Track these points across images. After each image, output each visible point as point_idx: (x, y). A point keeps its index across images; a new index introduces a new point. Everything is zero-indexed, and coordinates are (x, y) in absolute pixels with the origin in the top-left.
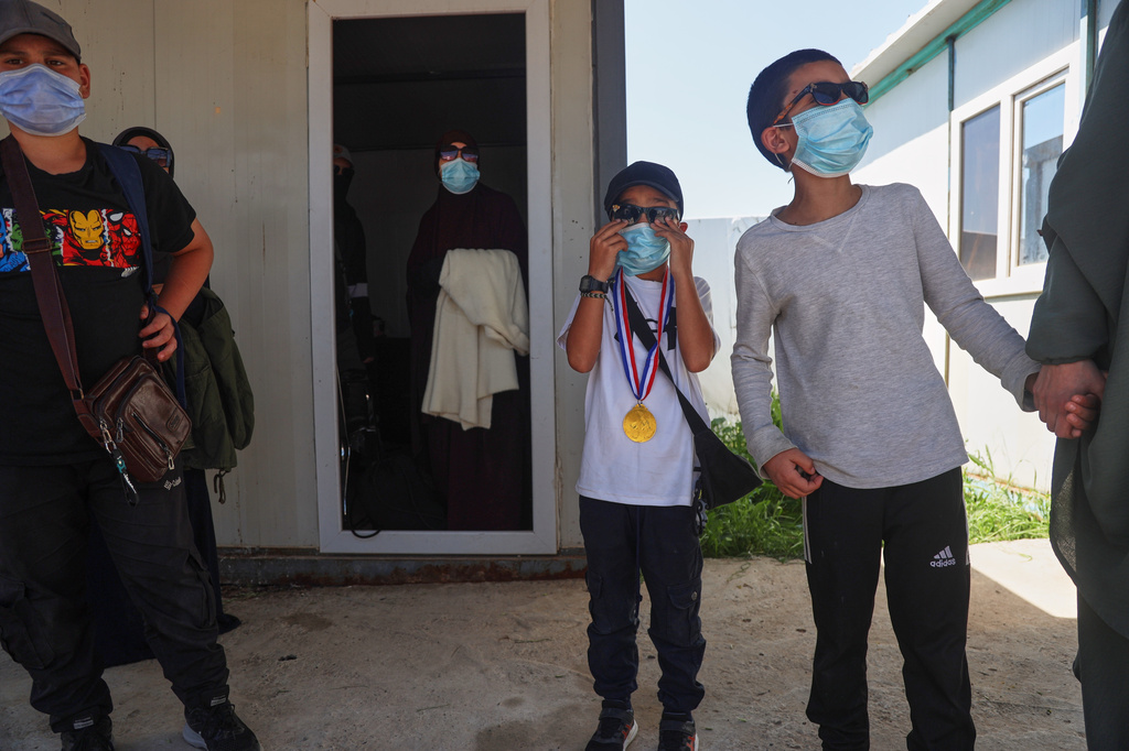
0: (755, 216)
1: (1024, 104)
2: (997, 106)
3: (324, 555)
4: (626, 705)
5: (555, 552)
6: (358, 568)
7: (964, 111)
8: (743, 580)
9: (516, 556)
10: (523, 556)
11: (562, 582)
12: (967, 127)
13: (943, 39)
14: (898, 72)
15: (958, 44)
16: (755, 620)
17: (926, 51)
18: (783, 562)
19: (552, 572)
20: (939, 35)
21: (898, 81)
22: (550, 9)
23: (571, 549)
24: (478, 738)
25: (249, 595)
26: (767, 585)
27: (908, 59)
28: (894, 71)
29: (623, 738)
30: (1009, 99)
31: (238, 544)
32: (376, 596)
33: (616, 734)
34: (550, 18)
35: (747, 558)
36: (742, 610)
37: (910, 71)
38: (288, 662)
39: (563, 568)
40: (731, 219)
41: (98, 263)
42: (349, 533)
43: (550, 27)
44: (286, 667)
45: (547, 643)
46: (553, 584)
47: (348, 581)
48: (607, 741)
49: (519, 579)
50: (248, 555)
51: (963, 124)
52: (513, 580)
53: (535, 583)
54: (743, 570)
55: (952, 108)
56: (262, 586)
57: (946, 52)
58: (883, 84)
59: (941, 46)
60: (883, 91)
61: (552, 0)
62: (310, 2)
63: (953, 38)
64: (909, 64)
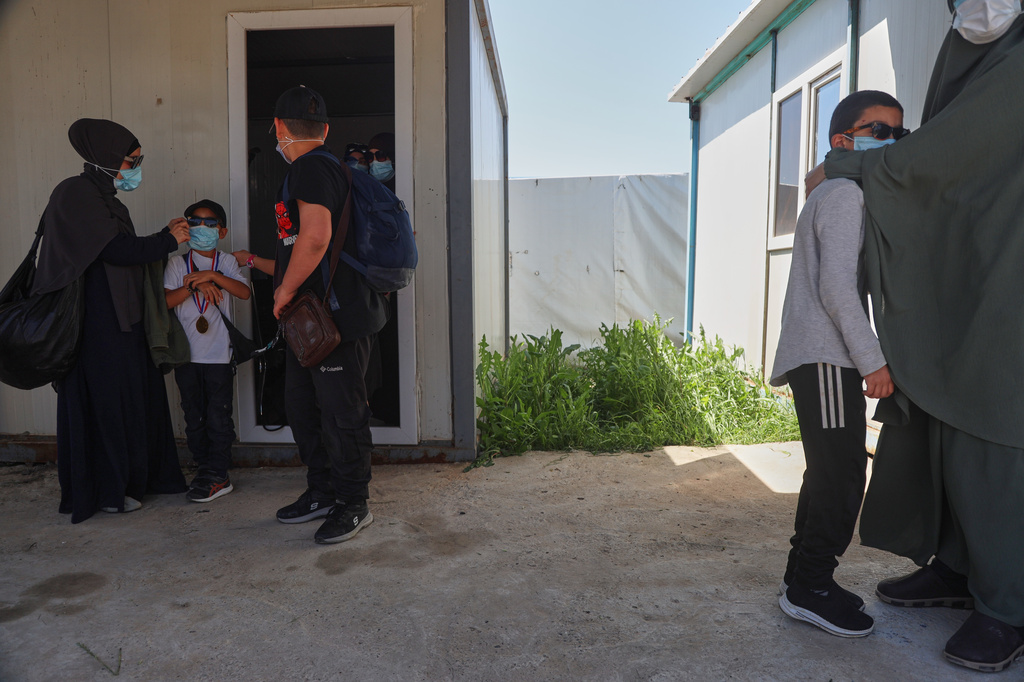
0: (639, 174)
1: (817, 91)
2: (799, 91)
3: (243, 444)
5: (416, 443)
6: (268, 454)
7: (781, 94)
8: (557, 466)
9: (387, 445)
10: (392, 445)
11: (421, 466)
12: (783, 106)
13: (768, 32)
14: (740, 57)
15: (780, 37)
16: (550, 492)
17: (758, 41)
18: (594, 454)
19: (413, 458)
20: (765, 28)
21: (740, 65)
22: (413, 23)
23: (429, 441)
24: (320, 557)
26: (574, 470)
27: (746, 47)
28: (737, 55)
30: (807, 85)
32: (279, 473)
34: (413, 30)
35: (569, 451)
36: (545, 485)
37: (749, 56)
38: (202, 514)
39: (422, 455)
40: (618, 177)
42: (261, 427)
43: (413, 37)
44: (200, 517)
45: (392, 504)
46: (413, 467)
47: (261, 464)
49: (389, 463)
51: (780, 104)
52: (384, 463)
53: (400, 466)
54: (561, 459)
55: (774, 90)
57: (771, 43)
58: (731, 66)
59: (768, 38)
60: (732, 72)
61: (415, 16)
62: (229, 17)
63: (775, 32)
64: (747, 51)
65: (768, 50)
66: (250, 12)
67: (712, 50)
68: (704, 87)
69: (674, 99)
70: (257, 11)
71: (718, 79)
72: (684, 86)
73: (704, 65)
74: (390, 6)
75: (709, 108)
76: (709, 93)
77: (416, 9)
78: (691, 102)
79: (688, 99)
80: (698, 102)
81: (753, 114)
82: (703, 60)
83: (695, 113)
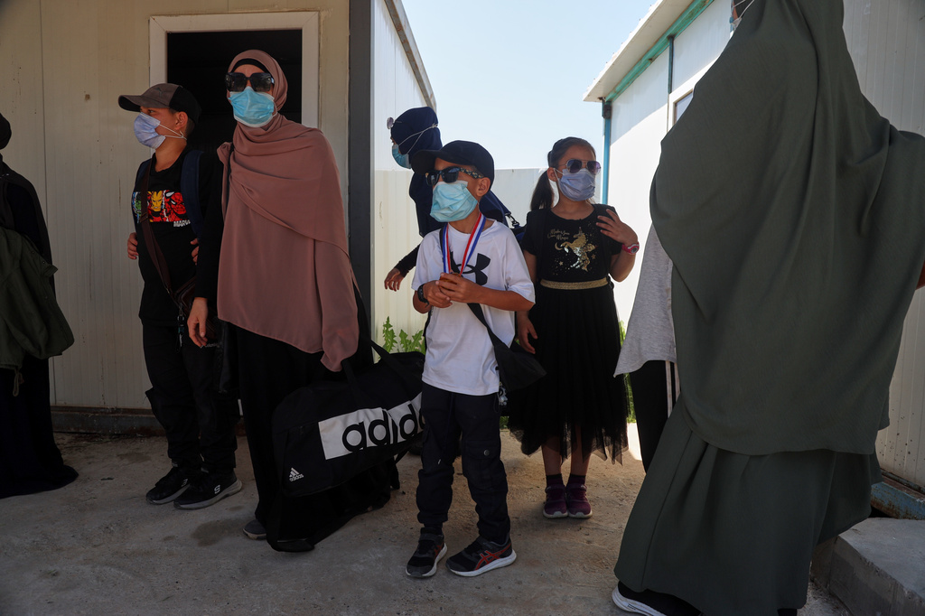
4: (438, 531)
7: (676, 94)
12: (678, 106)
13: (666, 37)
14: (643, 60)
15: (676, 42)
17: (657, 46)
20: (664, 34)
21: (643, 68)
22: (320, 27)
25: (105, 440)
27: (648, 51)
28: (641, 59)
29: (435, 555)
31: (102, 405)
33: (430, 551)
34: (319, 33)
37: (651, 60)
41: (158, 219)
43: (319, 40)
48: (424, 556)
50: (109, 413)
51: (675, 104)
55: (670, 91)
56: (117, 434)
57: (668, 49)
58: (636, 68)
59: (666, 44)
60: (637, 75)
61: (322, 20)
62: (151, 20)
63: (672, 38)
64: (649, 55)
65: (666, 54)
66: (171, 15)
67: (618, 54)
68: (614, 88)
69: (589, 98)
70: (177, 15)
71: (625, 81)
72: (596, 87)
73: (611, 67)
74: (299, 11)
75: (620, 107)
76: (618, 93)
77: (323, 14)
78: (603, 102)
79: (601, 99)
80: (610, 102)
81: (653, 114)
82: (610, 63)
83: (608, 111)
